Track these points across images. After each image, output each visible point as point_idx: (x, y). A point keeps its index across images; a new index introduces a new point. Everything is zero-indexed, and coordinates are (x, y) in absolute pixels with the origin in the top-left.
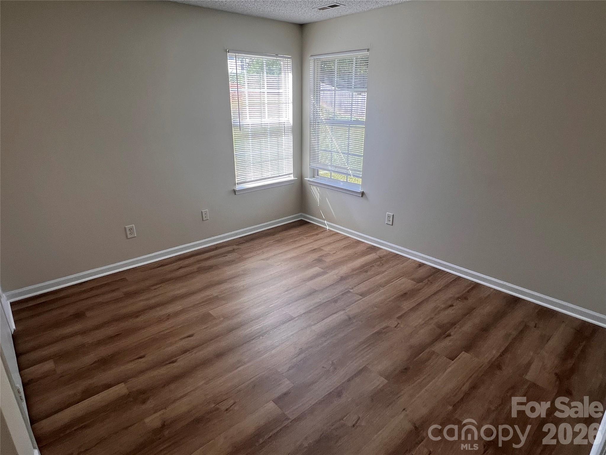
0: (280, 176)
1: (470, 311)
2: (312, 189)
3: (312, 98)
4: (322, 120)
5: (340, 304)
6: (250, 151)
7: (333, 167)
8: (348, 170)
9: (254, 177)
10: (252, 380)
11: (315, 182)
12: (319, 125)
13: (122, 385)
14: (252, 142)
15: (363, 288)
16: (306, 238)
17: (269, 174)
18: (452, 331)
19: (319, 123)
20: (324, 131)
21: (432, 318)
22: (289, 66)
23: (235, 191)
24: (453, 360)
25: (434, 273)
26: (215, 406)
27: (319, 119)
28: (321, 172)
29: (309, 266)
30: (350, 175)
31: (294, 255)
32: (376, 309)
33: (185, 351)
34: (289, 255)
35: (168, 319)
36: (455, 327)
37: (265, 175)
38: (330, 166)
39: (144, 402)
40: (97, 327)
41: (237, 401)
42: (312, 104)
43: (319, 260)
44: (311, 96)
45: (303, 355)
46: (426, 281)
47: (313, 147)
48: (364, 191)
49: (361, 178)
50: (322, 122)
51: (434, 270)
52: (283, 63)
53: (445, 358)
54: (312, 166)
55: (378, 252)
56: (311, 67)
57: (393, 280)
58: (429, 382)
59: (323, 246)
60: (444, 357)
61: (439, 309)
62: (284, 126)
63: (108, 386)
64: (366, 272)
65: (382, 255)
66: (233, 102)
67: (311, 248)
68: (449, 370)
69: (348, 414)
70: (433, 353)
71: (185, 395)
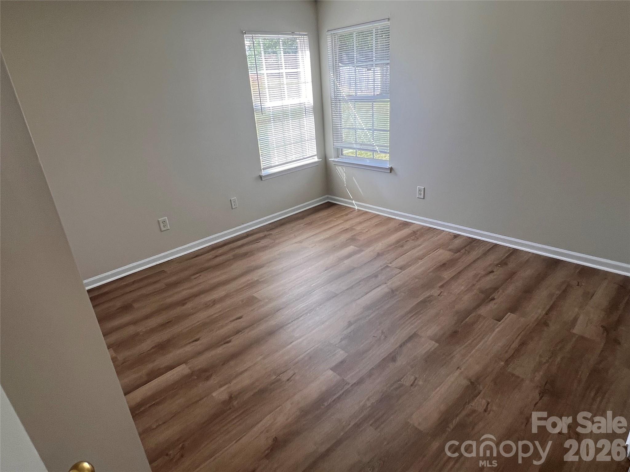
0: (305, 158)
1: (511, 275)
2: (338, 169)
3: (332, 75)
4: (344, 97)
5: (381, 278)
6: (272, 135)
7: (358, 145)
8: (375, 146)
9: (278, 161)
10: (307, 352)
11: (340, 162)
12: (341, 102)
13: (183, 366)
14: (274, 125)
15: (401, 262)
16: (335, 219)
17: (294, 158)
18: (495, 295)
19: (340, 100)
20: (347, 108)
21: (474, 285)
22: (305, 43)
23: (261, 177)
24: (500, 321)
25: (471, 243)
26: (277, 377)
27: (340, 96)
28: (345, 152)
29: (344, 245)
30: (376, 151)
31: (327, 236)
32: (417, 280)
33: (238, 332)
34: (322, 237)
35: (214, 304)
36: (498, 292)
37: (289, 159)
38: (355, 144)
39: (208, 378)
40: (147, 317)
41: (296, 372)
42: (332, 81)
43: (353, 239)
44: (331, 73)
45: (352, 327)
46: (463, 251)
47: (336, 126)
48: (392, 167)
49: (389, 153)
50: (344, 99)
51: (470, 240)
52: (299, 41)
53: (492, 320)
54: (335, 146)
55: (412, 227)
56: (328, 43)
57: (429, 253)
58: (479, 342)
59: (354, 226)
60: (490, 319)
61: (479, 276)
62: (305, 107)
63: (170, 368)
64: (402, 246)
65: (415, 229)
66: (253, 85)
67: (342, 228)
68: (497, 330)
69: (404, 375)
70: (480, 316)
71: (246, 370)
